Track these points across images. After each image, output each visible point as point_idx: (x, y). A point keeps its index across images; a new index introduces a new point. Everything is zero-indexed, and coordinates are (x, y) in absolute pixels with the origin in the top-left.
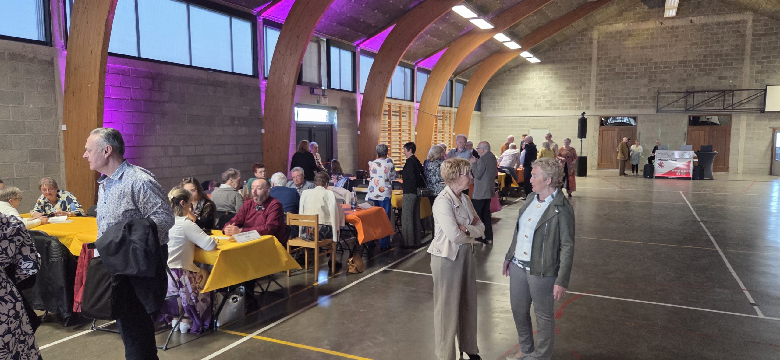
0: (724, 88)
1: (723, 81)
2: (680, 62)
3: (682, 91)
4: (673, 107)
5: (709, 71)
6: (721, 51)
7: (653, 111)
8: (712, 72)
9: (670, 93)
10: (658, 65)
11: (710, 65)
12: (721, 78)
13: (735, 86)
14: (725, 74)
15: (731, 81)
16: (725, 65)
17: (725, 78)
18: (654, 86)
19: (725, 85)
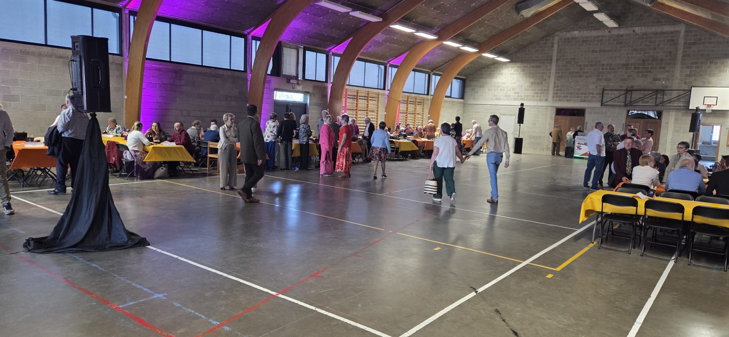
0: (658, 88)
1: (657, 82)
2: (623, 65)
3: (623, 89)
4: (615, 102)
5: (646, 73)
6: (657, 56)
7: (598, 105)
8: (648, 74)
9: (613, 90)
10: (605, 67)
11: (648, 68)
12: (655, 79)
13: (667, 86)
14: (659, 76)
15: (664, 82)
16: (660, 68)
17: (659, 79)
18: (601, 84)
19: (659, 85)
